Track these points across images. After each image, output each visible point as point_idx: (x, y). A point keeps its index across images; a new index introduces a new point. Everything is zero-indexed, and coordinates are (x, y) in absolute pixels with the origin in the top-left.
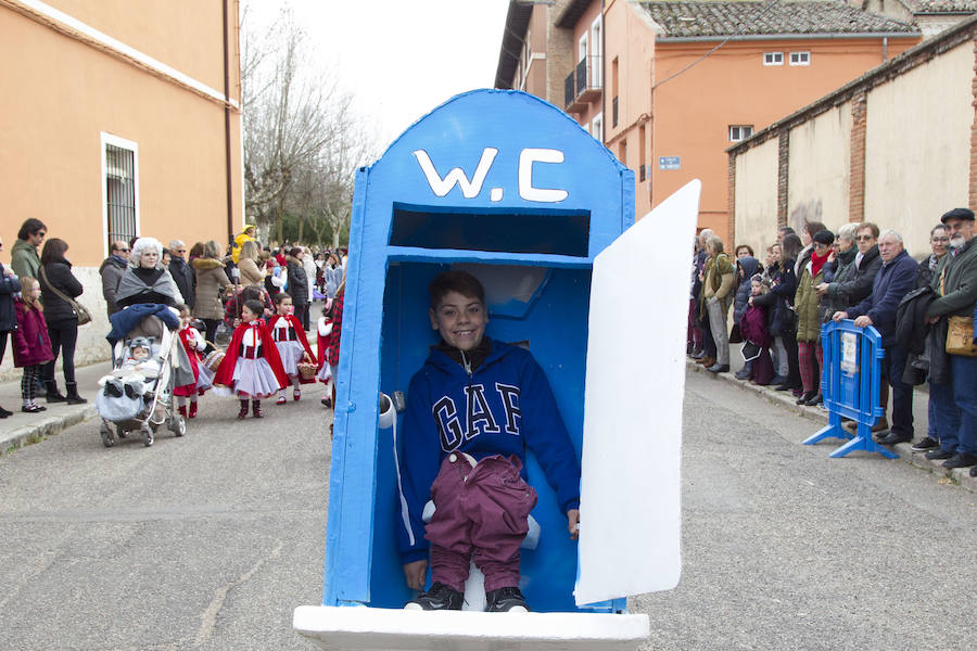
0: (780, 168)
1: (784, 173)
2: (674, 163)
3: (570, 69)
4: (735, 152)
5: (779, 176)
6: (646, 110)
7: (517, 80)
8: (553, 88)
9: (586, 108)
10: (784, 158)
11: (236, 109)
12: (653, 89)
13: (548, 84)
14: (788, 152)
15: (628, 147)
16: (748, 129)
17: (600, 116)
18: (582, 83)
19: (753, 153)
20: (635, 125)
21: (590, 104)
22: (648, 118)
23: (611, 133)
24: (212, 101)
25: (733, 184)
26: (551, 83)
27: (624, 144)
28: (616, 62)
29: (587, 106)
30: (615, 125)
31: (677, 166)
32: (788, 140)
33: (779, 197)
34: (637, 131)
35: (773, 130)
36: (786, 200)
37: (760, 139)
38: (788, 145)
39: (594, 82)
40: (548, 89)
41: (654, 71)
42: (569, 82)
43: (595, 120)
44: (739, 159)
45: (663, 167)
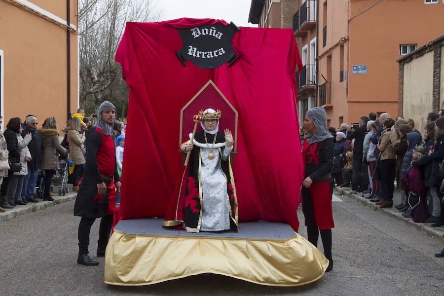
0: (434, 72)
1: (437, 75)
2: (362, 69)
3: (296, 9)
4: (403, 61)
5: (434, 77)
6: (344, 34)
7: (263, 16)
8: (285, 22)
9: (306, 33)
10: (437, 65)
11: (75, 31)
12: (349, 21)
13: (282, 19)
14: (440, 61)
15: (333, 59)
16: (413, 47)
17: (315, 39)
18: (304, 18)
19: (415, 63)
20: (337, 45)
21: (309, 31)
22: (346, 40)
23: (322, 51)
24: (58, 25)
25: (402, 83)
26: (284, 19)
27: (330, 57)
28: (325, 4)
29: (307, 33)
30: (324, 45)
31: (364, 71)
32: (440, 53)
33: (434, 92)
34: (338, 49)
35: (429, 46)
36: (439, 93)
37: (421, 53)
38: (440, 57)
39: (312, 17)
40: (282, 22)
41: (350, 8)
42: (295, 17)
43: (312, 42)
44: (406, 66)
45: (355, 72)
